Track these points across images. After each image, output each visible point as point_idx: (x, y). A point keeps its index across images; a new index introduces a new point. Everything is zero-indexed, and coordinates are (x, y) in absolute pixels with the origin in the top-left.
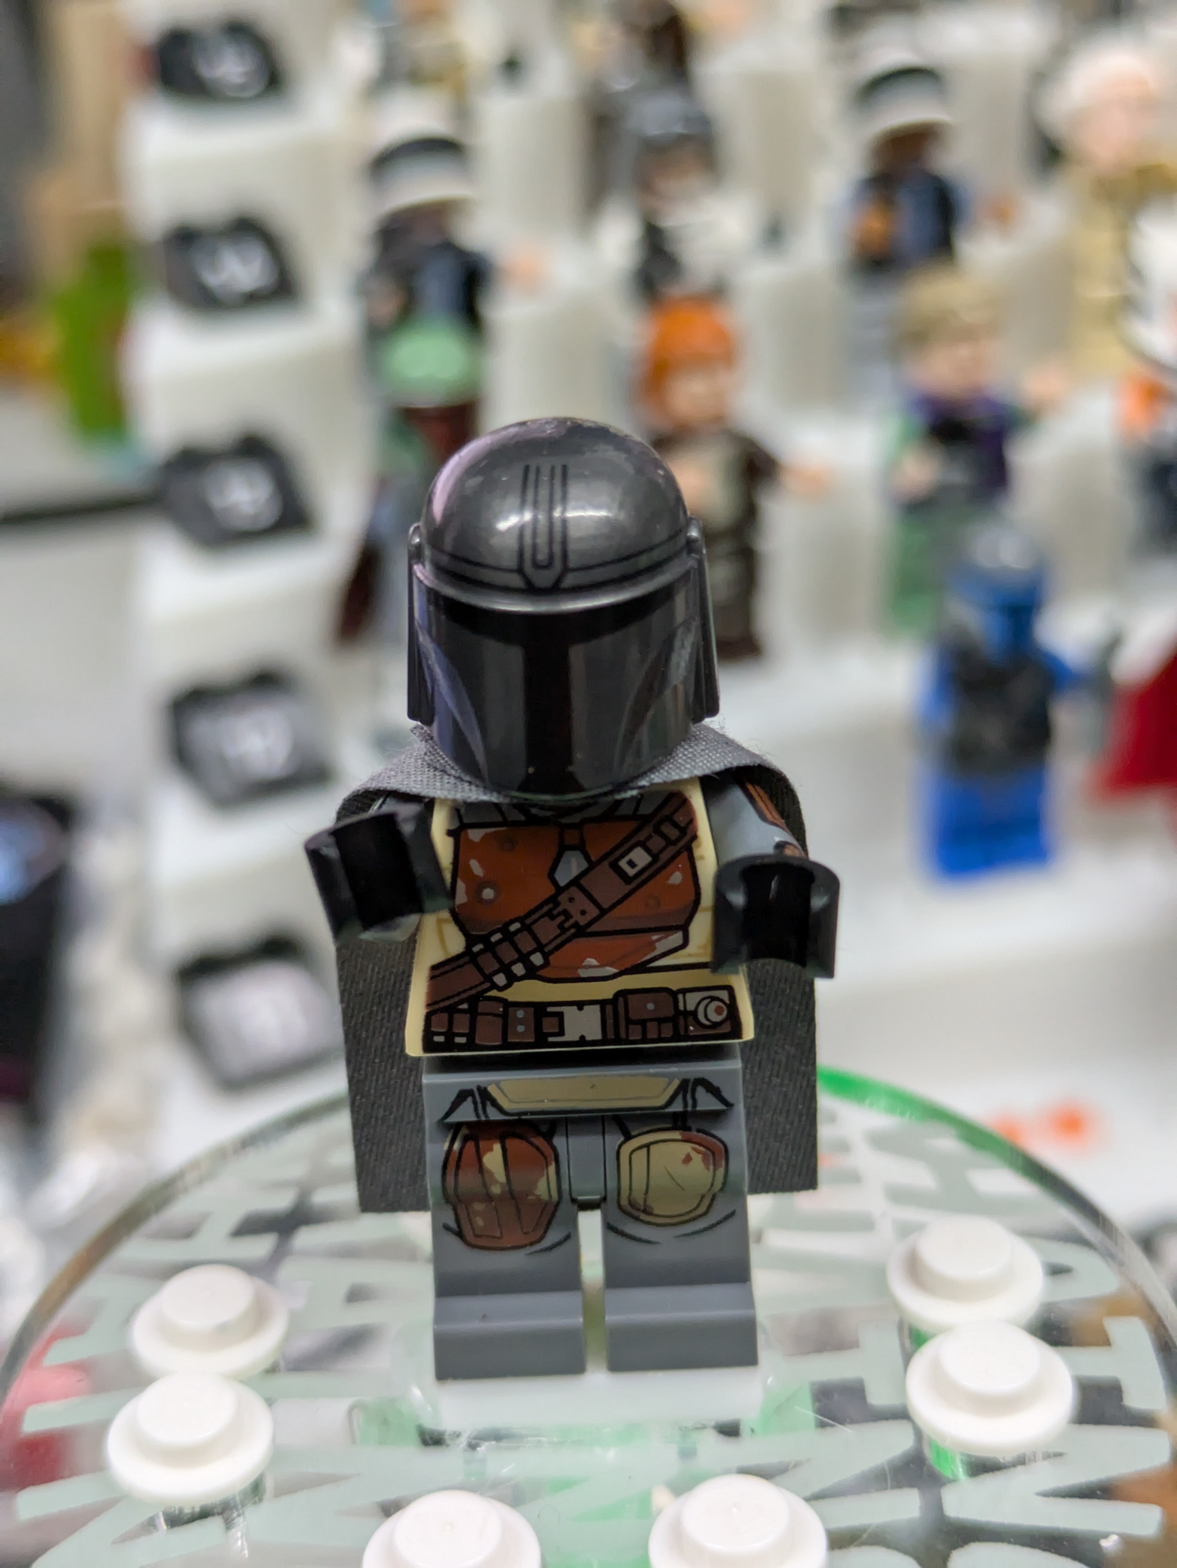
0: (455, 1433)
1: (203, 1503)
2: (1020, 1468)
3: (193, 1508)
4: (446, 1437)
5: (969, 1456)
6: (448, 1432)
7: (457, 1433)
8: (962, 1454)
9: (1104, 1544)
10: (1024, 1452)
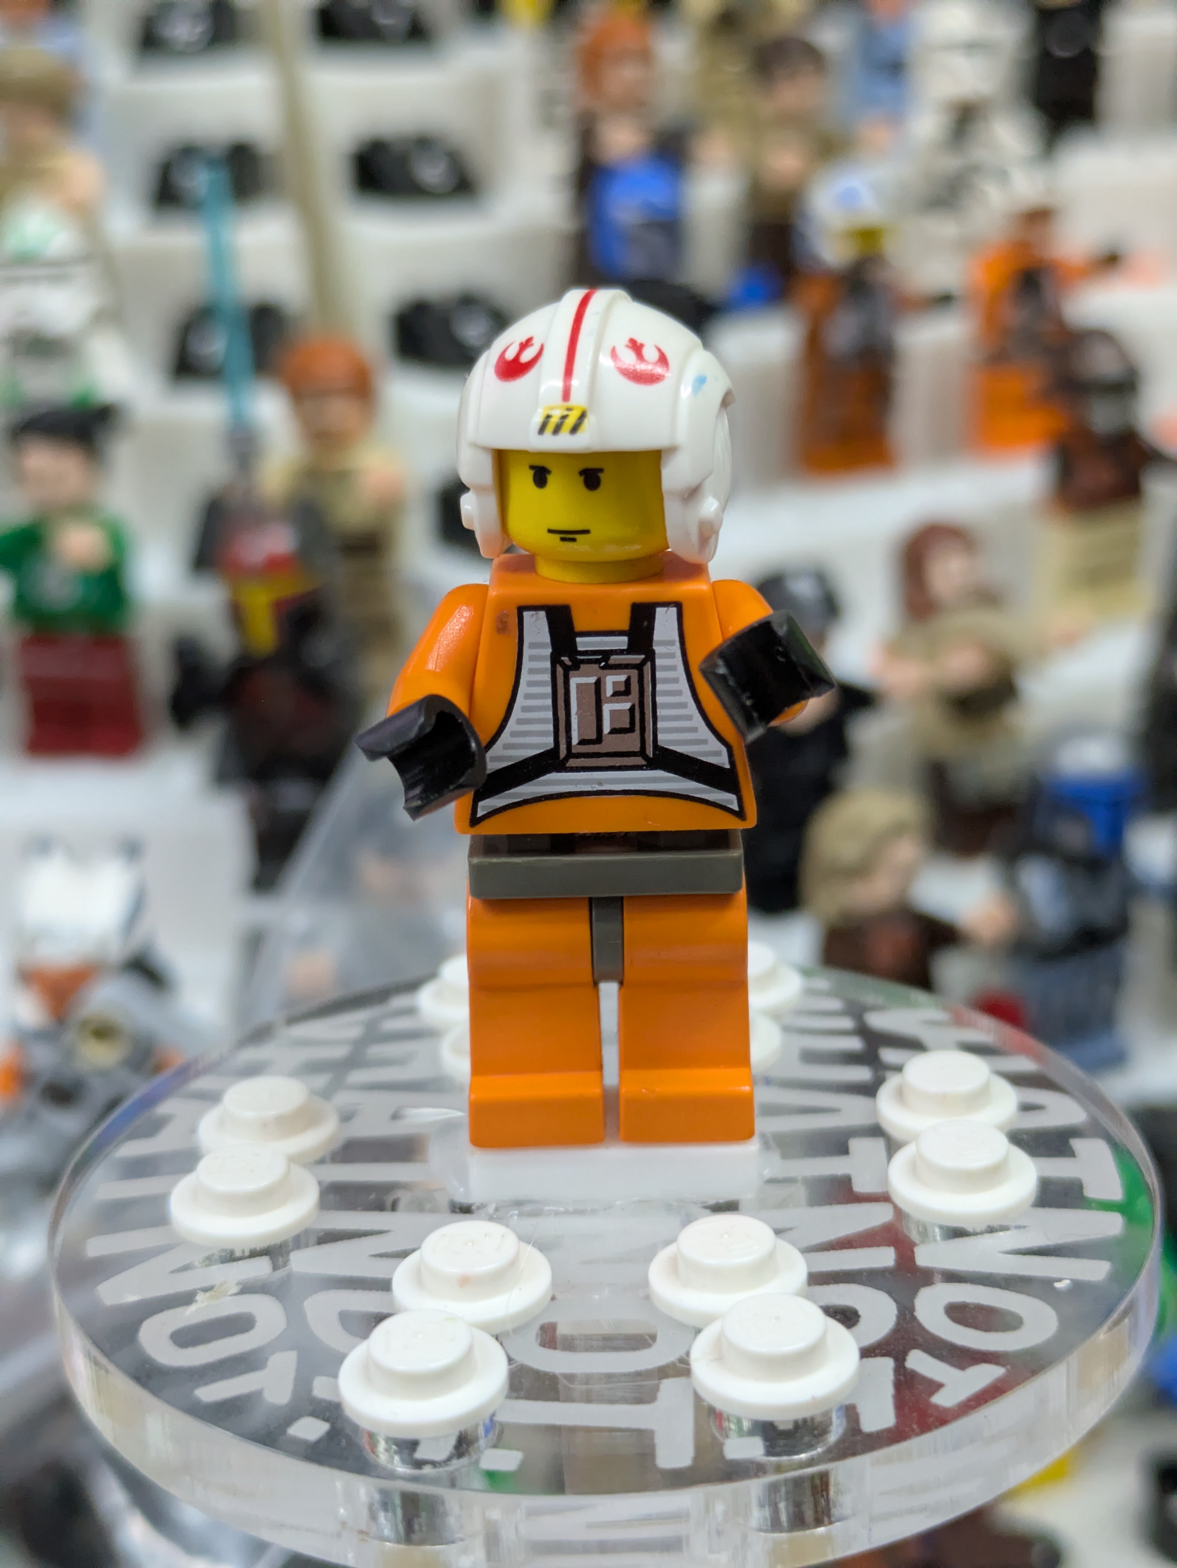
1: (253, 1247)
2: (987, 1236)
3: (243, 1251)
4: (473, 1208)
6: (475, 1205)
7: (484, 1205)
9: (1058, 1285)
10: (991, 1224)
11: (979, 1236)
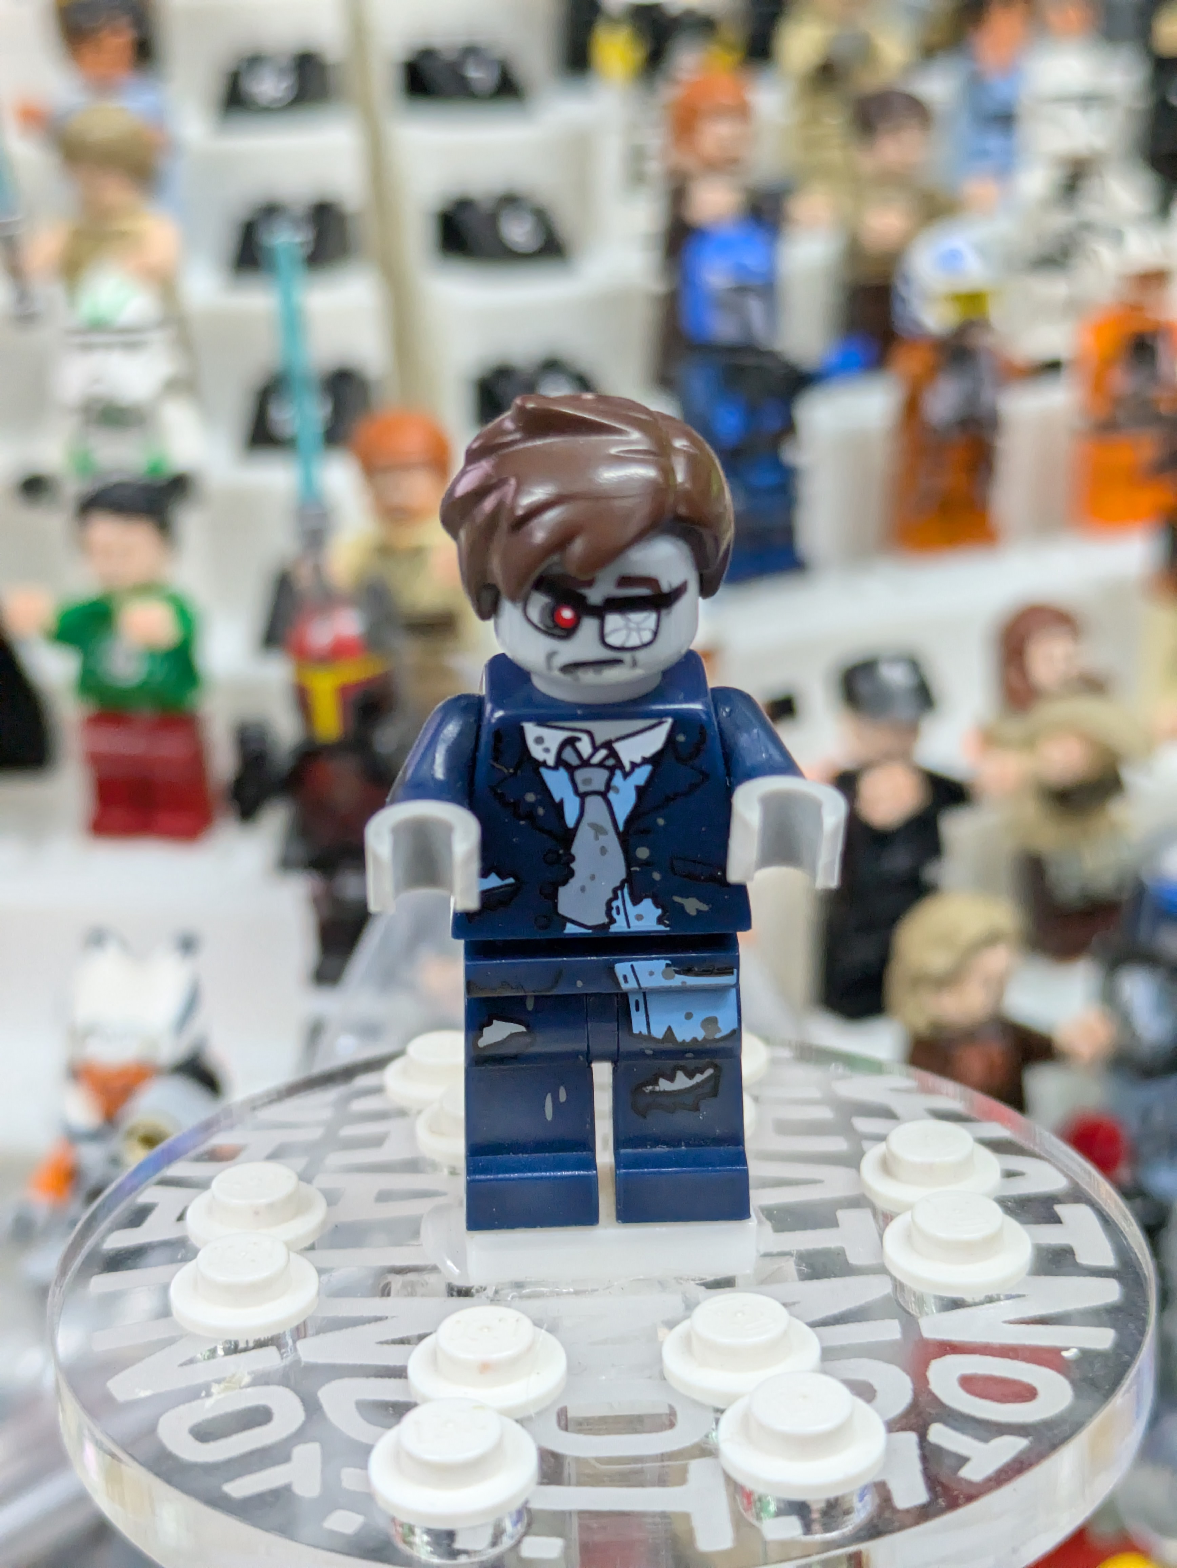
0: (481, 1287)
1: (257, 1338)
2: (987, 1306)
3: (247, 1342)
4: (473, 1291)
5: (941, 1299)
6: (475, 1288)
7: (483, 1288)
8: (936, 1297)
9: (1065, 1354)
10: (990, 1294)
11: (981, 1307)
